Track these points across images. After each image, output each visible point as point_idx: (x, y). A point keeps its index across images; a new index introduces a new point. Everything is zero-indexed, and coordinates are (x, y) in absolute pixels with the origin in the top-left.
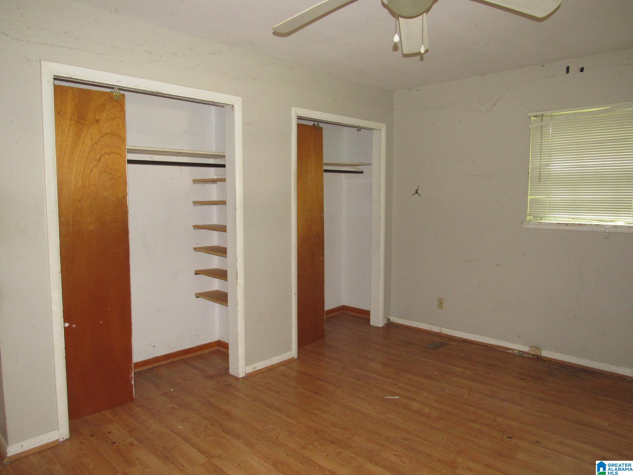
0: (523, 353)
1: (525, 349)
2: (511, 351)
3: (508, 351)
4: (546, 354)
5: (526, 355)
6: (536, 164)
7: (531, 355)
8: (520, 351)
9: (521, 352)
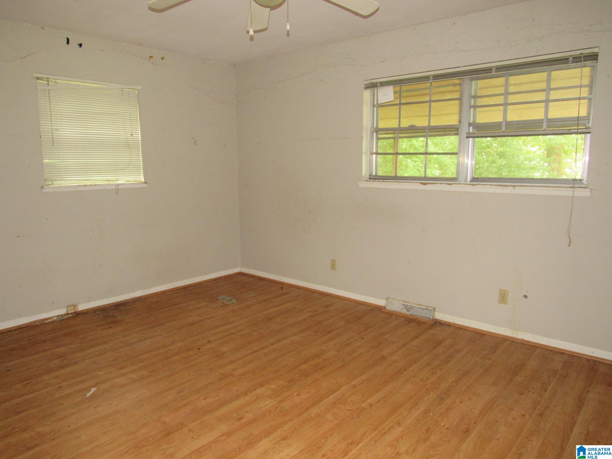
0: (61, 316)
1: (63, 311)
2: (50, 320)
3: (46, 321)
4: (82, 307)
5: (66, 317)
6: (46, 128)
7: (70, 314)
8: (58, 316)
9: (60, 316)
